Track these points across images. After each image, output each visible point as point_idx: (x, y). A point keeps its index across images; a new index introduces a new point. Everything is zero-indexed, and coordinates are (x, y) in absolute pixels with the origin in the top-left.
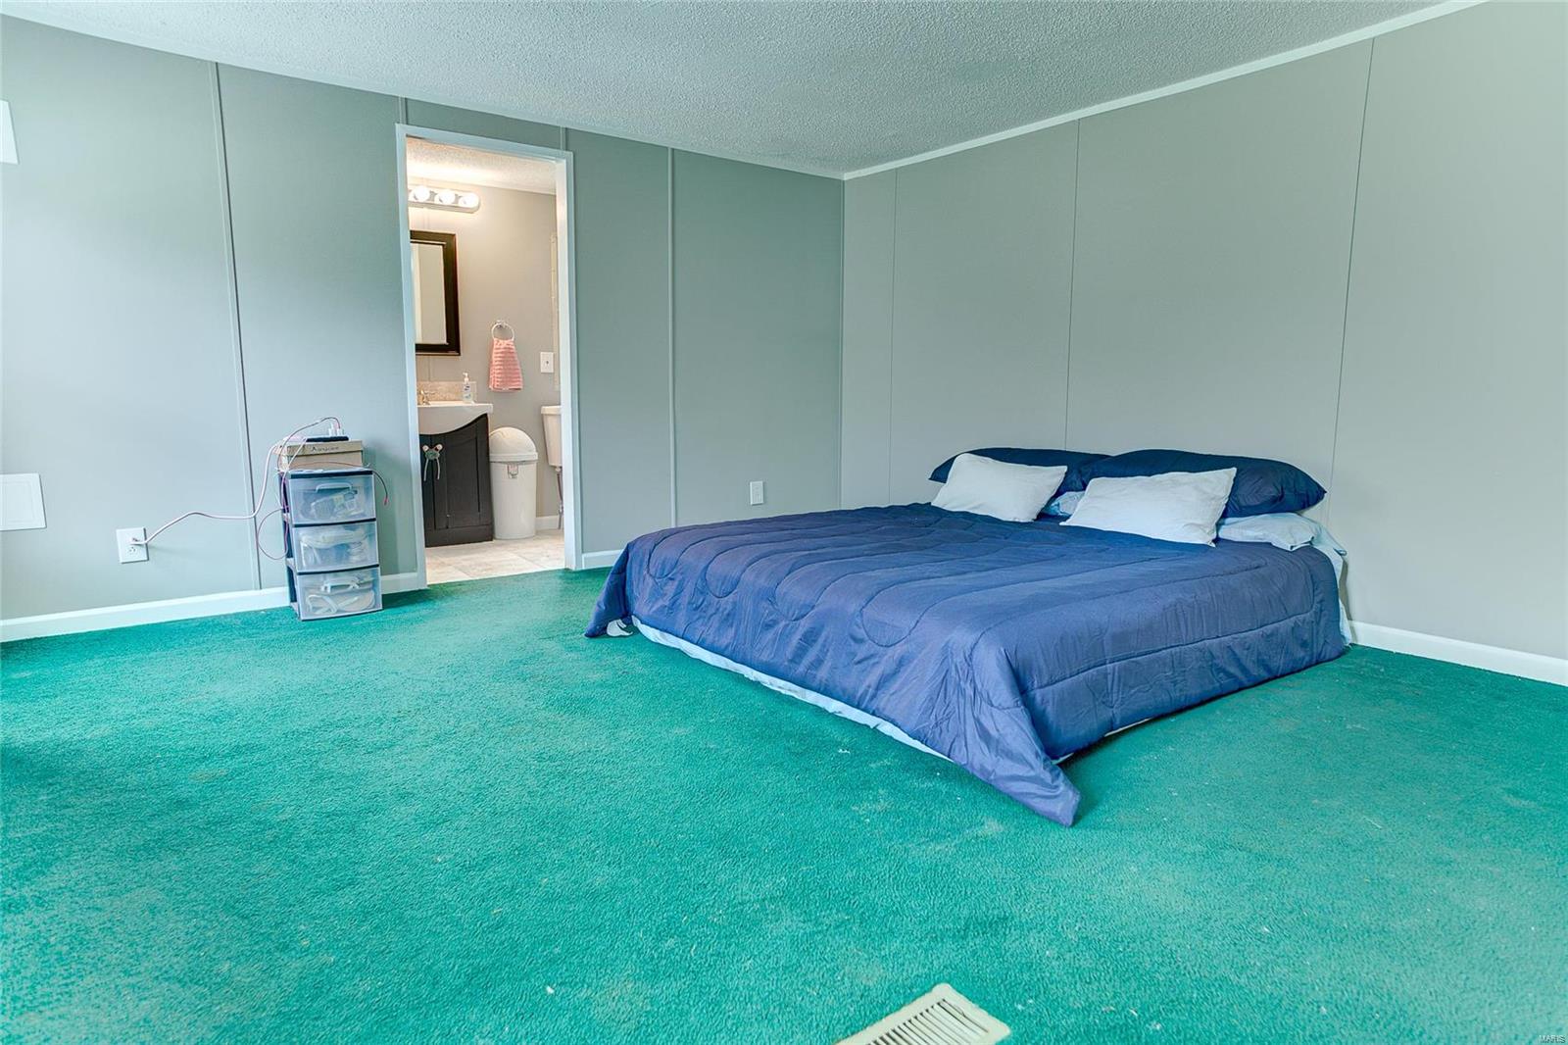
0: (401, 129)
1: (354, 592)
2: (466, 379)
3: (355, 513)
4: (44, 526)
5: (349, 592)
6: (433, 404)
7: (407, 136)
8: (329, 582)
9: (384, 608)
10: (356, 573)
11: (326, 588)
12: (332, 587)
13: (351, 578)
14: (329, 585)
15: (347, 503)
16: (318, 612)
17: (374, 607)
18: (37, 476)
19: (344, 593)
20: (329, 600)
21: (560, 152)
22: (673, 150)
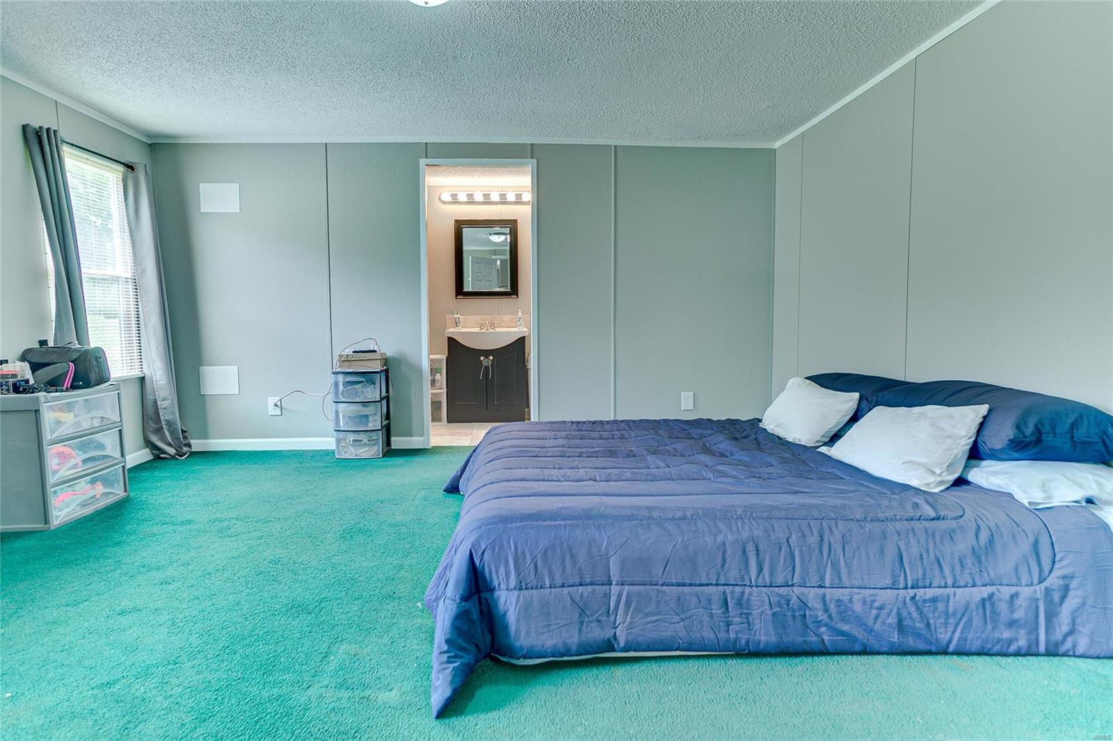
0: (423, 162)
1: (365, 445)
2: (520, 314)
3: (370, 397)
4: (238, 393)
5: (363, 445)
6: (498, 330)
7: (426, 165)
8: (352, 437)
9: (383, 457)
10: (368, 434)
11: (350, 441)
12: (353, 440)
13: (365, 436)
14: (352, 439)
15: (364, 390)
16: (347, 454)
17: (377, 455)
18: (237, 367)
19: (360, 445)
20: (351, 448)
21: (527, 160)
22: (616, 146)
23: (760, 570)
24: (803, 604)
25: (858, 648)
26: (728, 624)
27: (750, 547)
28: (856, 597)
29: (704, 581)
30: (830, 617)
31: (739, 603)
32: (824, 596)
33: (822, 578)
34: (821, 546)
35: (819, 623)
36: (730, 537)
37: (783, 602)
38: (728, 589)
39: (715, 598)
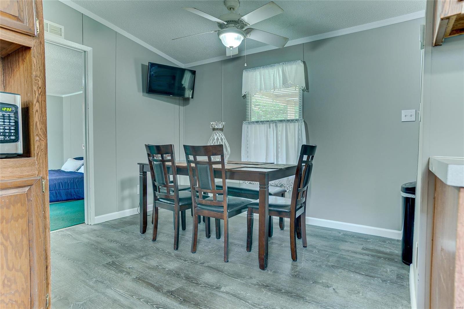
23: (63, 187)
24: (71, 192)
25: (81, 198)
26: (57, 197)
27: (60, 184)
28: (80, 190)
29: (52, 190)
30: (76, 194)
31: (59, 193)
32: (75, 190)
33: (74, 188)
34: (74, 183)
35: (74, 195)
36: (56, 182)
37: (67, 192)
38: (57, 191)
39: (54, 193)
